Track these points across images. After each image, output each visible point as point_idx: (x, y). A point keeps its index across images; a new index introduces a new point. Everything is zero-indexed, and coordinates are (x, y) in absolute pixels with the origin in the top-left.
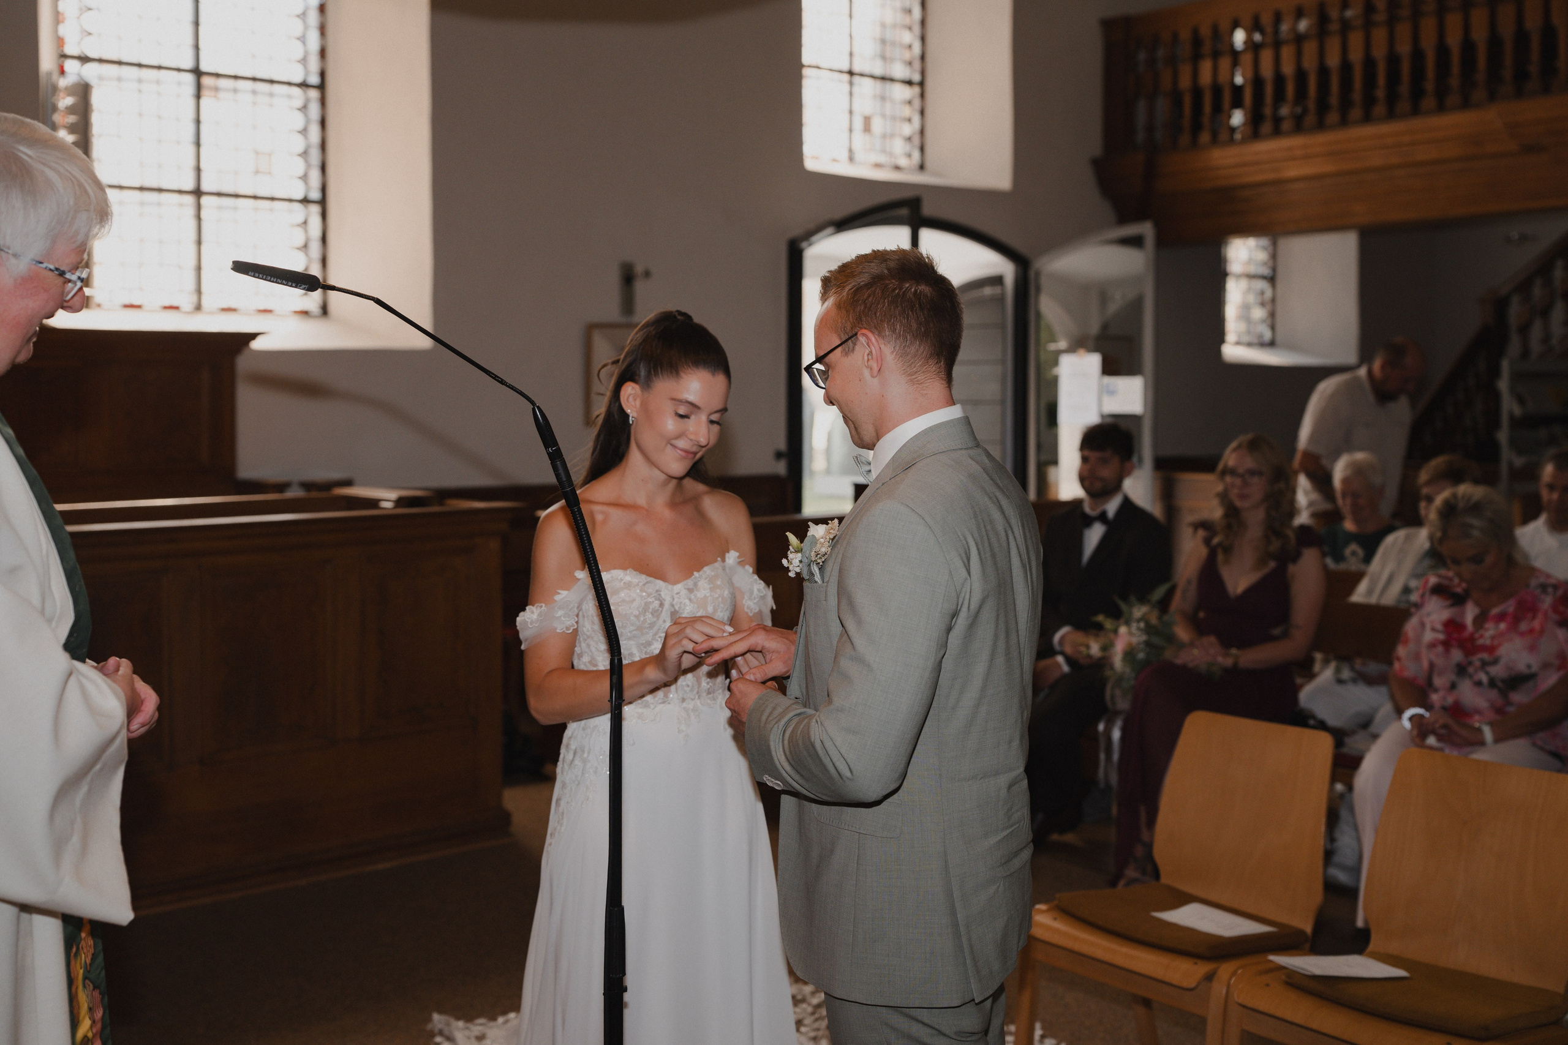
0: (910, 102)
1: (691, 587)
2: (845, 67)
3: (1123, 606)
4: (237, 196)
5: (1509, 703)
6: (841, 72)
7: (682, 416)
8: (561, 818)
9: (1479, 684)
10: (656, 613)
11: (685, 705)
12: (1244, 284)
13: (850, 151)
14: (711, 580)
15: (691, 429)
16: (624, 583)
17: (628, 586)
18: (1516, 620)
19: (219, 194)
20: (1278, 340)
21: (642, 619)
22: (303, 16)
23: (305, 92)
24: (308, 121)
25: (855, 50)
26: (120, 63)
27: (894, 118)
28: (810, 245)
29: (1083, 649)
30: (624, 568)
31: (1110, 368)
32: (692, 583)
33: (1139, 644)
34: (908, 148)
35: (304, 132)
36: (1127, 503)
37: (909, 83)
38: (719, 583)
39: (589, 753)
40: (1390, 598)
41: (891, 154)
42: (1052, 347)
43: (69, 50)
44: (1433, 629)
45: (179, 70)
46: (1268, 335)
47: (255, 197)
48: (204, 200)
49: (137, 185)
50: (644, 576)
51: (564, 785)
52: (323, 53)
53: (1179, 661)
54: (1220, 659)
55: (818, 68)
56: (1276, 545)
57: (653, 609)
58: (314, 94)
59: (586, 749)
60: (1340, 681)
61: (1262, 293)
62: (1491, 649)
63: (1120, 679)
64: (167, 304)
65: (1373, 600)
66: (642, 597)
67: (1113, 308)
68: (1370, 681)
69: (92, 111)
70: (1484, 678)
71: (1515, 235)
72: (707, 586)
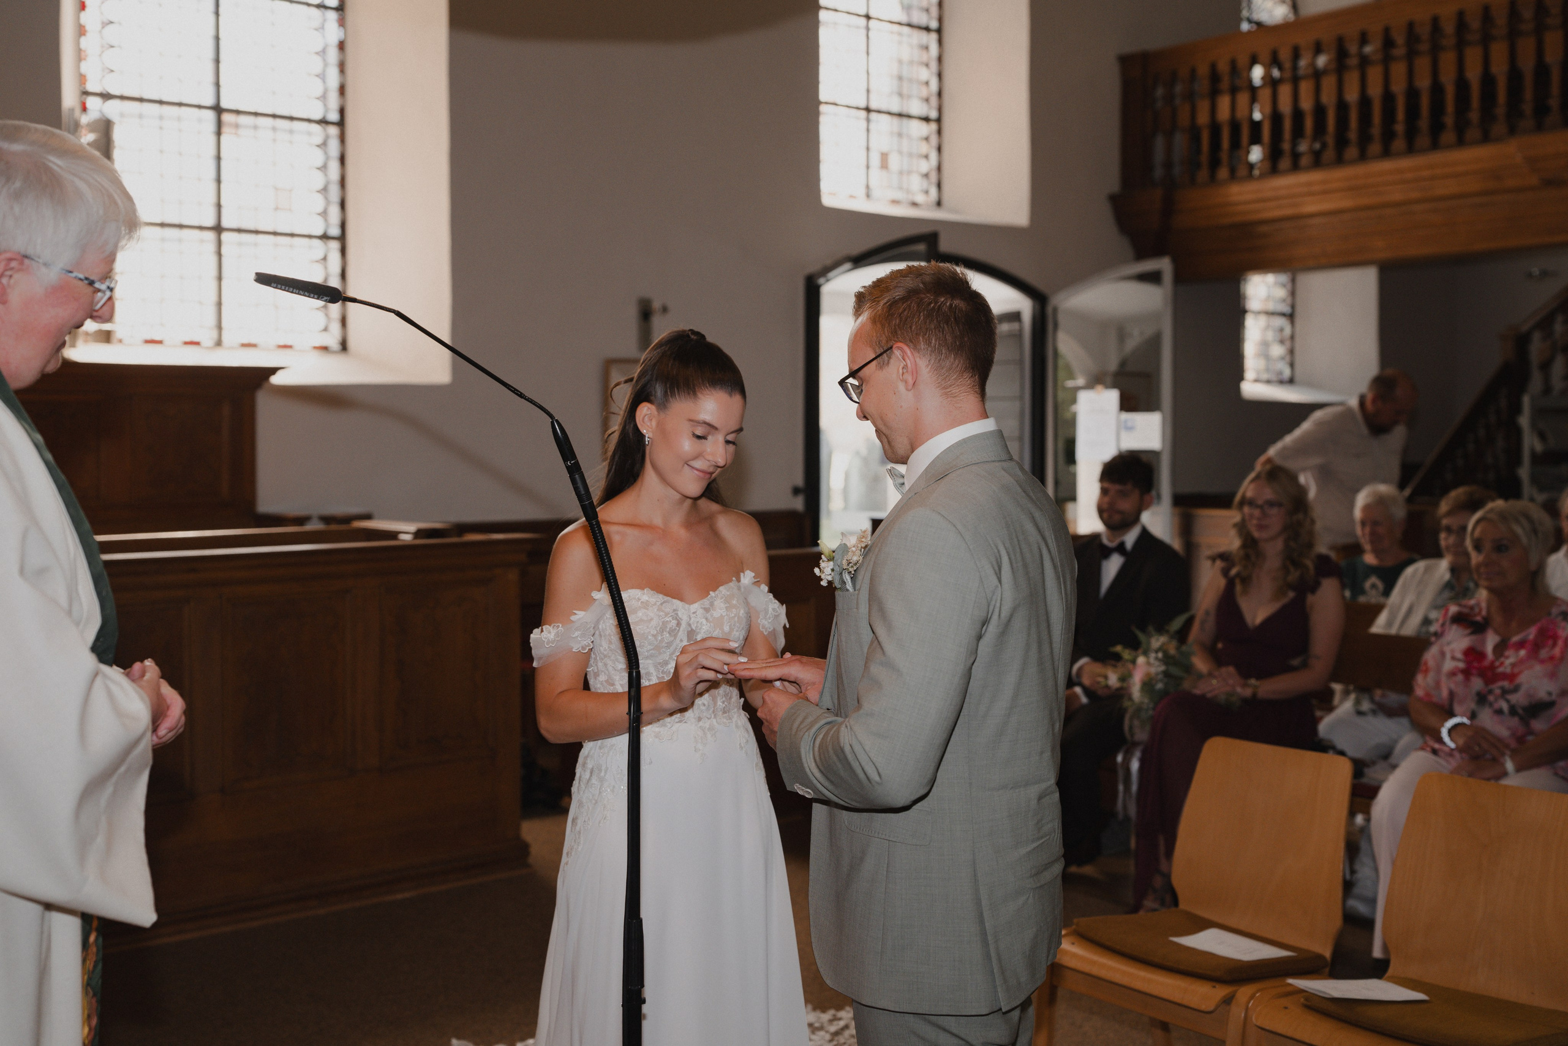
0: (927, 139)
1: (708, 606)
2: (863, 104)
3: (1141, 636)
4: (257, 232)
5: (1531, 732)
6: (858, 108)
7: (699, 437)
8: (577, 837)
9: (1499, 712)
10: (673, 633)
11: (701, 724)
12: (1263, 320)
13: (868, 187)
14: (727, 600)
15: (709, 450)
16: (642, 602)
17: (646, 605)
18: (1535, 647)
19: (239, 231)
20: (1297, 378)
21: (660, 638)
22: (323, 53)
23: (325, 130)
24: (327, 158)
25: (872, 87)
26: (141, 100)
27: (910, 155)
28: (828, 280)
29: (1101, 679)
30: (641, 587)
31: (1128, 404)
32: (708, 602)
33: (1157, 674)
34: (925, 184)
35: (324, 168)
36: (1145, 534)
37: (926, 119)
38: (734, 602)
39: (606, 772)
40: (1411, 628)
41: (908, 191)
42: (1070, 384)
43: (90, 87)
44: (1453, 658)
45: (199, 107)
46: (1287, 373)
47: (275, 234)
48: (225, 236)
49: (159, 221)
50: (661, 596)
51: (581, 804)
52: (342, 90)
53: (1197, 692)
54: (1239, 690)
55: (836, 104)
56: (1294, 575)
57: (670, 628)
58: (333, 131)
59: (603, 768)
60: (1360, 713)
61: (1281, 330)
62: (1511, 677)
63: (1139, 709)
64: (188, 340)
65: (1393, 631)
66: (659, 616)
67: (1131, 344)
68: (1391, 712)
69: (114, 147)
70: (1505, 706)
71: (1536, 271)
72: (722, 605)
